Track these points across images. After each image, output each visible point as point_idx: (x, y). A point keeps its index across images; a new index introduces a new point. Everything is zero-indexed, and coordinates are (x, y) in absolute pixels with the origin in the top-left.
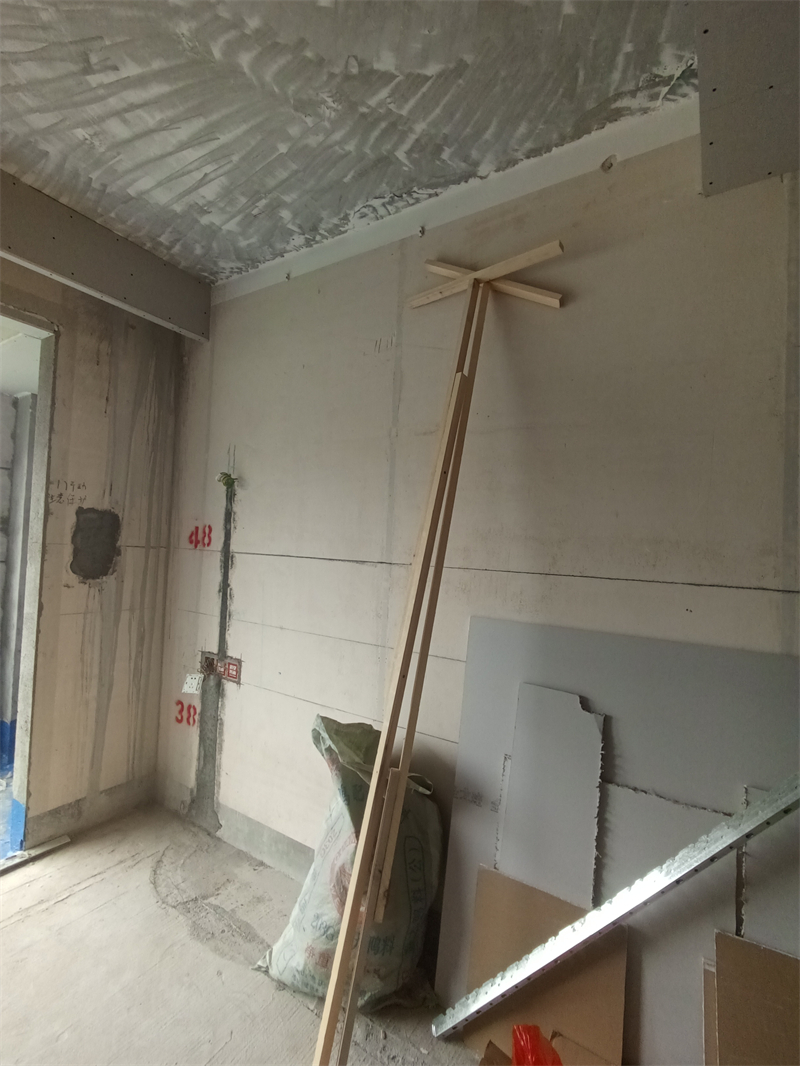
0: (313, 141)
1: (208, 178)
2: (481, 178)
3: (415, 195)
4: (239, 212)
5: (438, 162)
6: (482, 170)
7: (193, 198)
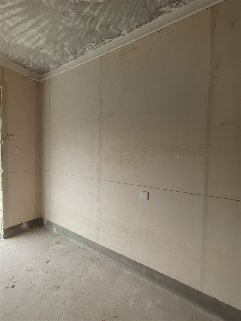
1: (40, 38)
2: (123, 35)
3: (104, 42)
4: (52, 49)
5: (109, 30)
6: (123, 33)
7: (37, 44)
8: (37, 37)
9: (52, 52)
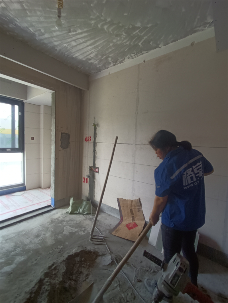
0: (119, 43)
1: (92, 52)
2: (160, 48)
3: (142, 53)
4: (99, 59)
5: (149, 45)
8: (90, 52)
9: (98, 62)
